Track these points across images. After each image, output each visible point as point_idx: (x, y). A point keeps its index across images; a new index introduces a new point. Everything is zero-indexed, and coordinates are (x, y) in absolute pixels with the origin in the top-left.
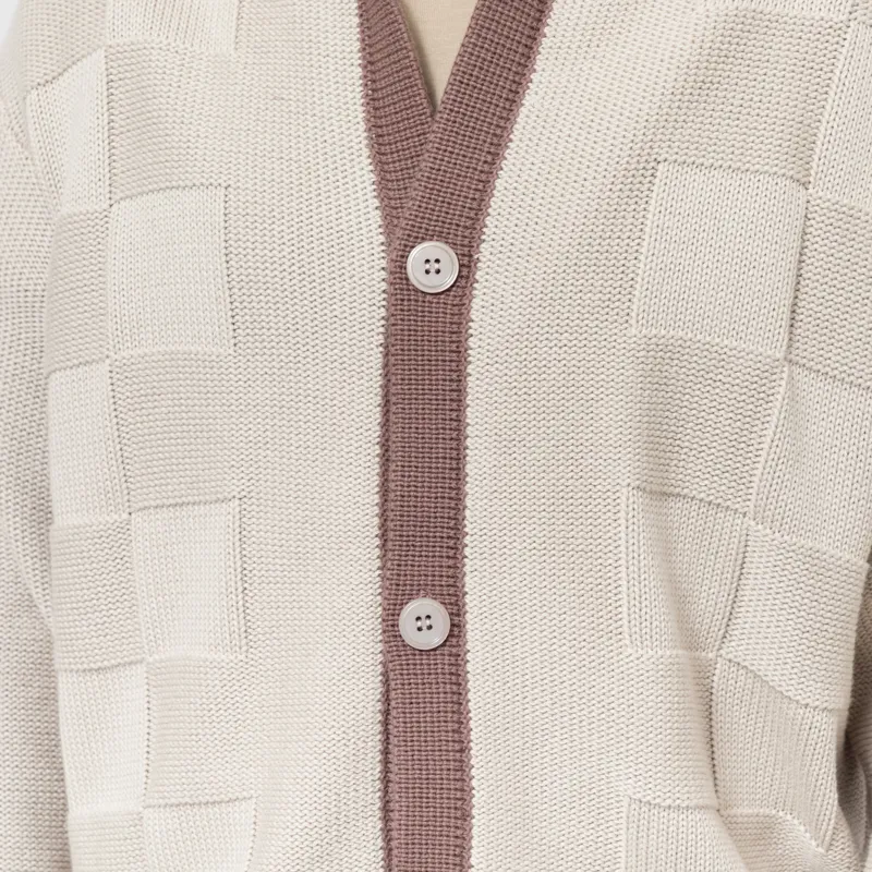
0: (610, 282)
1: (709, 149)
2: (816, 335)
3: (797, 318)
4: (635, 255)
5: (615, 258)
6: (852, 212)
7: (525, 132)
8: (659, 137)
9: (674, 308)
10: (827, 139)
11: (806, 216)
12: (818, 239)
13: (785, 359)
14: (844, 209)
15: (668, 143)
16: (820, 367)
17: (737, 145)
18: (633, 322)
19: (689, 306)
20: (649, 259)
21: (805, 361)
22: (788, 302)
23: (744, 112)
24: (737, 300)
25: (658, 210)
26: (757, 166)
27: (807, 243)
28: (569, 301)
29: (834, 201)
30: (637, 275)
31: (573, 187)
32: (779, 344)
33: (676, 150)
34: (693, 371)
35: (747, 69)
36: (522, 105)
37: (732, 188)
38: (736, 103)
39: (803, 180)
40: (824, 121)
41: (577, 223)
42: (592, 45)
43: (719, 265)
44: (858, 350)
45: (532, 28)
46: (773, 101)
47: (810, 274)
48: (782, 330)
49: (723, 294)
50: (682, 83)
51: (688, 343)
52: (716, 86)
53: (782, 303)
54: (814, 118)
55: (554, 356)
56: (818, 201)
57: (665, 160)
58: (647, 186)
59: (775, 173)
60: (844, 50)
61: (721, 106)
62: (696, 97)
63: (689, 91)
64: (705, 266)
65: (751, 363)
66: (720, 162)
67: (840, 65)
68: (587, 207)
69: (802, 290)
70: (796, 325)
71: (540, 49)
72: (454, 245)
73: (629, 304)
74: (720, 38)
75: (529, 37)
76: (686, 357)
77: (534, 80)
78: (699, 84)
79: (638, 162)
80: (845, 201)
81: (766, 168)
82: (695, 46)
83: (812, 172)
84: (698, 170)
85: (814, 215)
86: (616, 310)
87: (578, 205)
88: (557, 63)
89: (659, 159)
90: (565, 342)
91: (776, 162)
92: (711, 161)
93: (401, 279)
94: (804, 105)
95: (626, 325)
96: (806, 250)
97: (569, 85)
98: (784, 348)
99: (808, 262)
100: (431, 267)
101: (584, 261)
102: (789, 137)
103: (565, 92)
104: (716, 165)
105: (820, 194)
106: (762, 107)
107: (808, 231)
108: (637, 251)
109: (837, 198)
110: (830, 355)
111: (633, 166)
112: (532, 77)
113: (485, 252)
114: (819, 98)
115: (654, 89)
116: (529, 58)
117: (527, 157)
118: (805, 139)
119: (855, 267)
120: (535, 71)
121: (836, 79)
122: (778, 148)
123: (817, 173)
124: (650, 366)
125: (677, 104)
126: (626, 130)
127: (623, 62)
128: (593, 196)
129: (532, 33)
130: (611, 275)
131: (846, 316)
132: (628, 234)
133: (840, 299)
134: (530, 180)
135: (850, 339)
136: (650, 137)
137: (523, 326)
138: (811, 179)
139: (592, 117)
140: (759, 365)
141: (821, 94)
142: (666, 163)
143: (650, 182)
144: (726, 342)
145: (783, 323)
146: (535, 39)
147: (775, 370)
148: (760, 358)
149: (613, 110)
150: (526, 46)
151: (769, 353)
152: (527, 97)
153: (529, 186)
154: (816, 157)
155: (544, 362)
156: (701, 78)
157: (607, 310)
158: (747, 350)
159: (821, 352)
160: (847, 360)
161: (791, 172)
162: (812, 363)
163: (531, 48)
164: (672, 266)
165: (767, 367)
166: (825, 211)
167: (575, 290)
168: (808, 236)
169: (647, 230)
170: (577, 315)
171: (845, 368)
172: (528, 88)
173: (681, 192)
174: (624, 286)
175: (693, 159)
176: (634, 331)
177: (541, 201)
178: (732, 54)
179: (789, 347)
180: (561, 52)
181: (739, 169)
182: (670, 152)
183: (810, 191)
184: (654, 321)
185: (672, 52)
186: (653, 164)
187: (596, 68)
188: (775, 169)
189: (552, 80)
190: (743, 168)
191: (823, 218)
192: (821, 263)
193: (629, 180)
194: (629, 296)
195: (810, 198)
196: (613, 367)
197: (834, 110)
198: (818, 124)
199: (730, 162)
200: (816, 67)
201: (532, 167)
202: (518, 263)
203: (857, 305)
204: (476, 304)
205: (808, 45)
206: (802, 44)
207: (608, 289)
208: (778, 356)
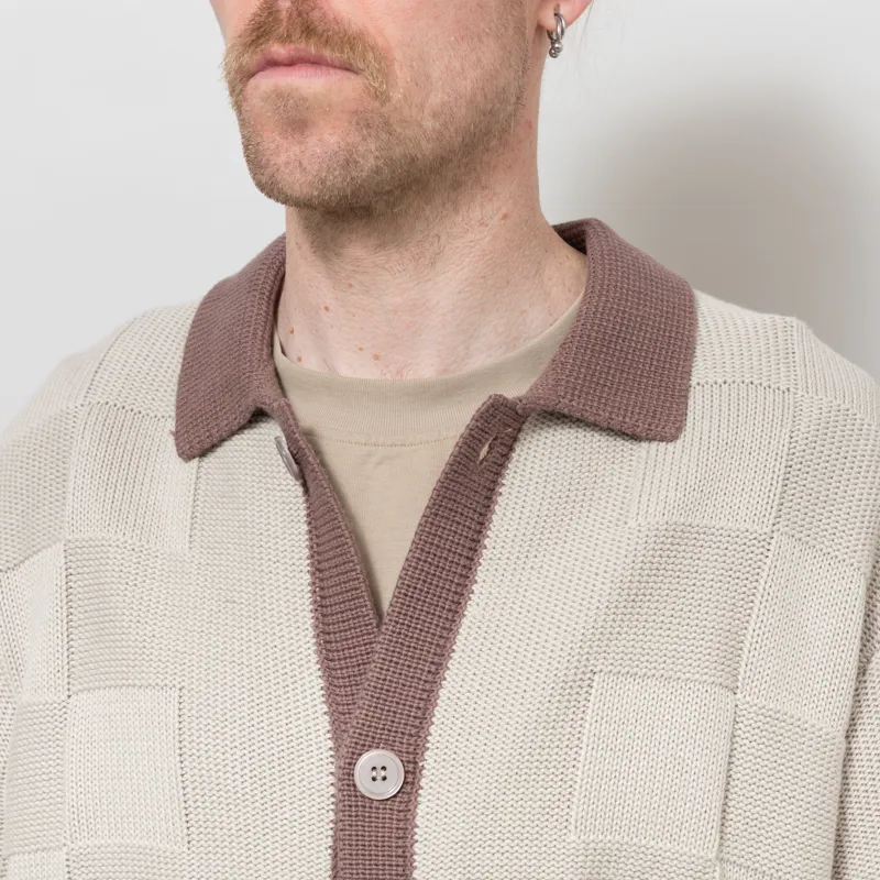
0: (549, 790)
1: (642, 659)
2: (745, 833)
3: (727, 817)
4: (574, 763)
5: (555, 767)
6: (778, 715)
7: (468, 644)
8: (595, 649)
9: (611, 814)
10: (754, 646)
11: (735, 720)
12: (745, 741)
13: (717, 858)
14: (770, 713)
15: (603, 654)
16: (749, 863)
17: (669, 655)
18: (572, 828)
19: (625, 810)
20: (586, 768)
21: (735, 858)
22: (719, 804)
23: (675, 621)
24: (670, 804)
25: (595, 719)
26: (688, 675)
27: (736, 745)
28: (510, 809)
29: (760, 705)
30: (575, 789)
31: (514, 699)
32: (711, 846)
33: (611, 661)
34: (629, 872)
35: (677, 580)
36: (464, 615)
37: (664, 696)
38: (668, 614)
39: (731, 686)
41: (518, 734)
42: (530, 556)
43: (653, 771)
44: (785, 846)
45: (474, 540)
46: (703, 611)
47: (739, 775)
48: (713, 831)
49: (657, 798)
50: (617, 597)
51: (625, 847)
52: (648, 597)
53: (713, 805)
54: (741, 626)
55: (497, 862)
56: (746, 706)
57: (601, 671)
58: (584, 696)
59: (705, 681)
60: (768, 561)
61: (653, 617)
62: (629, 610)
63: (623, 604)
64: (640, 771)
65: (684, 864)
66: (653, 671)
67: (764, 574)
68: (527, 718)
69: (732, 791)
70: (726, 824)
71: (481, 561)
72: (399, 753)
73: (568, 810)
74: (651, 552)
75: (471, 549)
76: (622, 859)
77: (476, 592)
78: (632, 597)
79: (576, 674)
80: (772, 706)
81: (697, 676)
82: (628, 561)
83: (740, 678)
84: (632, 680)
85: (742, 718)
86: (555, 817)
87: (518, 716)
88: (497, 574)
89: (595, 670)
90: (507, 848)
91: (706, 670)
92: (644, 670)
93: (349, 785)
94: (731, 613)
95: (564, 831)
96: (735, 752)
97: (508, 596)
98: (715, 849)
99: (737, 763)
100: (378, 773)
101: (525, 770)
102: (718, 645)
103: (504, 603)
104: (649, 674)
105: (748, 699)
106: (692, 617)
107: (736, 734)
109: (764, 703)
110: (759, 852)
111: (571, 678)
112: (473, 588)
113: (430, 761)
114: (745, 607)
115: (590, 603)
116: (471, 569)
117: (469, 667)
118: (733, 647)
119: (782, 767)
120: (476, 582)
121: (761, 589)
122: (707, 657)
123: (744, 679)
124: (588, 870)
125: (612, 617)
126: (563, 643)
127: (560, 573)
128: (532, 708)
129: (473, 546)
130: (551, 783)
131: (774, 814)
132: (566, 743)
133: (768, 798)
134: (473, 690)
135: (778, 837)
136: (586, 650)
137: (466, 833)
138: (739, 684)
139: (530, 629)
140: (692, 866)
141: (747, 603)
142: (602, 674)
143: (587, 692)
144: (660, 845)
145: (715, 824)
146: (476, 551)
147: (707, 870)
148: (693, 859)
149: (550, 623)
150: (468, 558)
151: (702, 854)
152: (469, 608)
154: (743, 664)
155: (487, 868)
156: (634, 591)
157: (547, 817)
158: (681, 852)
159: (751, 849)
160: (775, 857)
161: (720, 680)
162: (742, 860)
163: (472, 560)
164: (609, 773)
165: (700, 868)
166: (752, 715)
167: (516, 799)
168: (737, 739)
169: (585, 739)
170: (519, 822)
171: (773, 864)
172: (470, 599)
173: (616, 700)
174: (563, 793)
175: (627, 669)
176: (573, 838)
177: (483, 711)
178: (663, 566)
179: (721, 845)
180: (501, 563)
181: (670, 678)
182: (606, 663)
183: (739, 696)
184: (592, 827)
185: (606, 566)
186: (588, 675)
187: (534, 579)
188: (705, 677)
189: (493, 591)
190: (675, 677)
191: (751, 721)
192: (749, 764)
193: (568, 691)
194: (568, 803)
195: (738, 703)
196: (553, 872)
197: (760, 619)
198: (744, 631)
199: (662, 672)
200: (742, 577)
201: (474, 677)
202: (461, 771)
203: (784, 804)
204: (421, 810)
205: (734, 556)
206: (729, 554)
207: (549, 797)
208: (710, 856)
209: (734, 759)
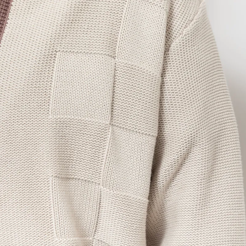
0: (41, 98)
1: (76, 46)
2: (122, 114)
3: (114, 108)
4: (50, 87)
5: (42, 89)
6: (132, 67)
7: (5, 43)
8: (56, 42)
9: (66, 107)
10: (121, 40)
11: (115, 69)
12: (120, 78)
13: (110, 124)
14: (129, 66)
15: (60, 44)
16: (124, 126)
17: (87, 44)
18: (50, 113)
19: (72, 106)
20: (55, 89)
21: (118, 124)
22: (110, 102)
23: (89, 31)
24: (90, 103)
25: (57, 70)
26: (95, 51)
27: (116, 80)
28: (25, 107)
29: (125, 63)
30: (51, 95)
31: (24, 63)
32: (107, 119)
33: (63, 47)
34: (75, 131)
35: (89, 14)
36: (4, 32)
37: (86, 60)
38: (86, 27)
39: (113, 56)
40: (120, 33)
41: (26, 77)
42: (30, 8)
43: (82, 90)
44: (138, 119)
45: (7, 3)
46: (100, 26)
47: (118, 91)
48: (108, 113)
49: (85, 101)
50: (64, 21)
51: (72, 120)
52: (78, 21)
53: (108, 103)
54: (116, 32)
55: (21, 128)
56: (119, 63)
57: (59, 51)
58: (53, 61)
59: (102, 54)
60: (126, 6)
61: (80, 29)
62: (70, 26)
63: (67, 24)
64: (77, 90)
65: (97, 126)
66: (81, 50)
67: (125, 11)
68: (30, 70)
69: (115, 97)
70: (114, 111)
71: (10, 11)
73: (48, 106)
74: (78, 3)
75: (6, 6)
76: (72, 125)
77: (8, 23)
78: (71, 21)
79: (49, 52)
80: (130, 63)
81: (98, 52)
82: (68, 7)
83: (116, 52)
84: (72, 54)
85: (118, 69)
86: (43, 109)
87: (26, 70)
88: (17, 16)
89: (57, 51)
90: (25, 122)
91: (102, 49)
92: (77, 50)
94: (112, 27)
95: (48, 115)
96: (116, 82)
97: (22, 24)
98: (109, 120)
99: (117, 86)
101: (30, 91)
102: (107, 39)
103: (20, 27)
104: (79, 51)
105: (120, 60)
106: (96, 29)
107: (116, 75)
108: (50, 86)
109: (127, 62)
110: (127, 121)
111: (47, 54)
112: (7, 21)
114: (117, 24)
115: (54, 24)
116: (6, 14)
117: (7, 52)
118: (113, 40)
119: (135, 87)
120: (8, 19)
121: (123, 17)
122: (102, 44)
123: (118, 53)
124: (58, 130)
125: (63, 29)
126: (43, 40)
127: (42, 14)
128: (32, 66)
129: (7, 5)
130: (41, 96)
131: (133, 106)
132: (46, 80)
133: (130, 100)
134: (8, 61)
135: (135, 115)
136: (53, 42)
137: (8, 117)
138: (116, 55)
139: (31, 36)
140: (100, 127)
141: (118, 23)
142: (60, 52)
143: (54, 59)
144: (87, 119)
145: (108, 110)
146: (8, 7)
147: (106, 129)
148: (100, 124)
149: (38, 33)
150: (5, 10)
151: (104, 122)
152: (6, 29)
153: (8, 63)
154: (117, 47)
155: (17, 131)
156: (72, 19)
157: (40, 109)
158: (95, 122)
159: (124, 121)
160: (134, 123)
161: (108, 53)
162: (121, 125)
163: (7, 10)
164: (64, 91)
165: (103, 128)
166: (122, 67)
167: (27, 102)
168: (117, 77)
169: (54, 78)
170: (29, 112)
171: (134, 126)
172: (6, 26)
173: (66, 62)
174: (46, 100)
175: (70, 50)
176: (51, 117)
177: (13, 69)
178: (83, 9)
179: (111, 119)
180: (18, 11)
181: (88, 53)
182: (61, 47)
183: (116, 60)
184: (58, 112)
185: (60, 9)
186: (54, 53)
187: (32, 17)
188: (102, 52)
189: (15, 22)
190: (89, 52)
191: (122, 70)
192: (122, 87)
193: (46, 59)
194: (48, 104)
195: (116, 62)
196: (44, 131)
197: (124, 28)
198: (118, 34)
199: (84, 50)
200: (116, 12)
201: (9, 56)
202: (5, 93)
203: (137, 102)
205: (112, 4)
206: (110, 4)
207: (40, 101)
208: (107, 123)
209: (115, 85)
